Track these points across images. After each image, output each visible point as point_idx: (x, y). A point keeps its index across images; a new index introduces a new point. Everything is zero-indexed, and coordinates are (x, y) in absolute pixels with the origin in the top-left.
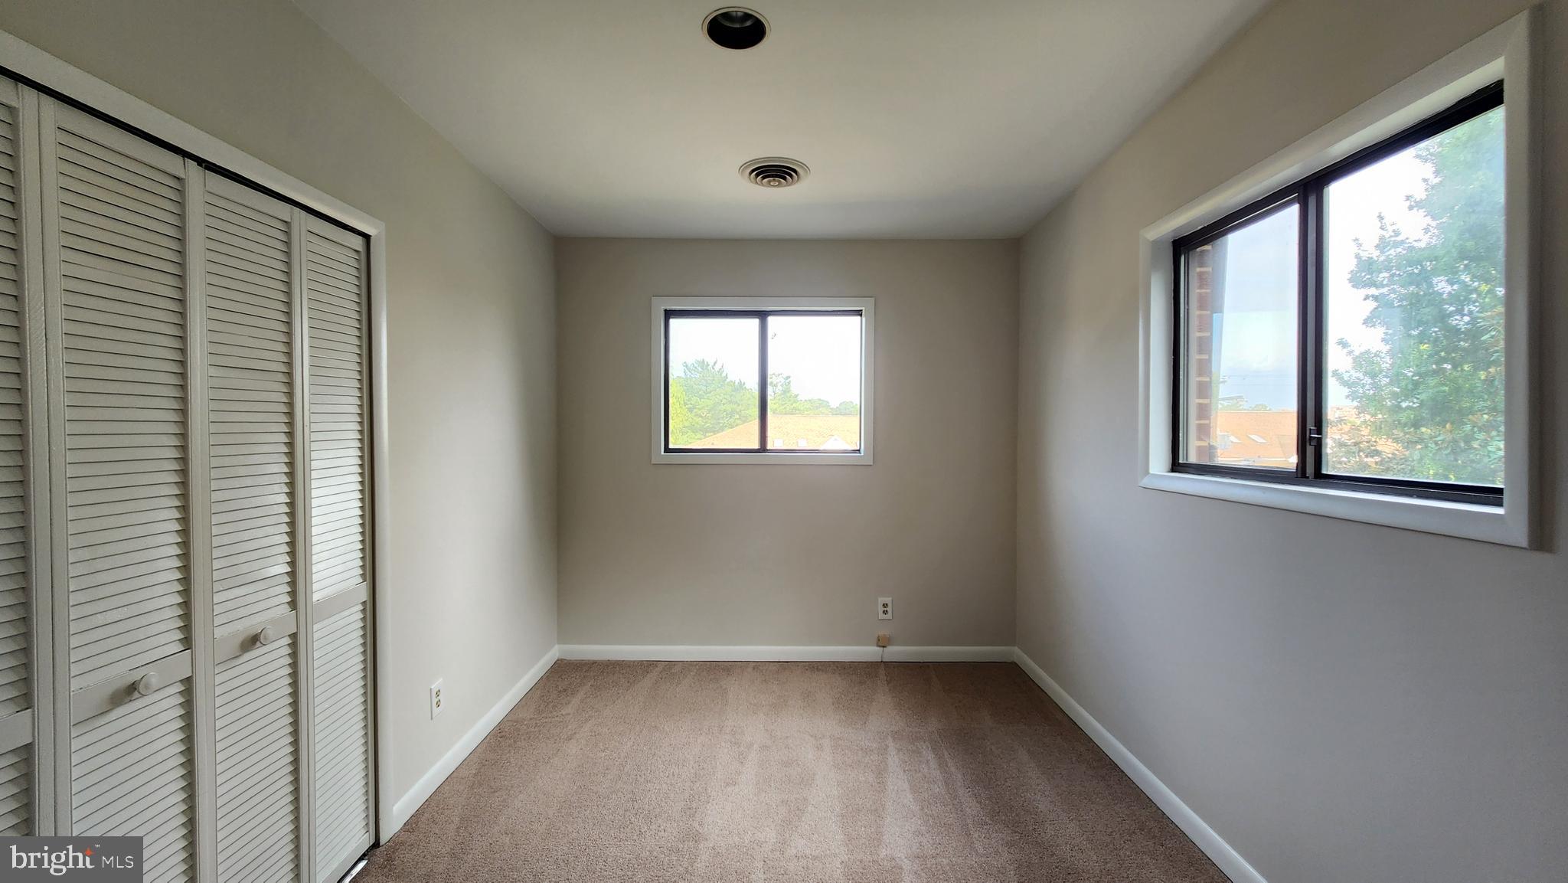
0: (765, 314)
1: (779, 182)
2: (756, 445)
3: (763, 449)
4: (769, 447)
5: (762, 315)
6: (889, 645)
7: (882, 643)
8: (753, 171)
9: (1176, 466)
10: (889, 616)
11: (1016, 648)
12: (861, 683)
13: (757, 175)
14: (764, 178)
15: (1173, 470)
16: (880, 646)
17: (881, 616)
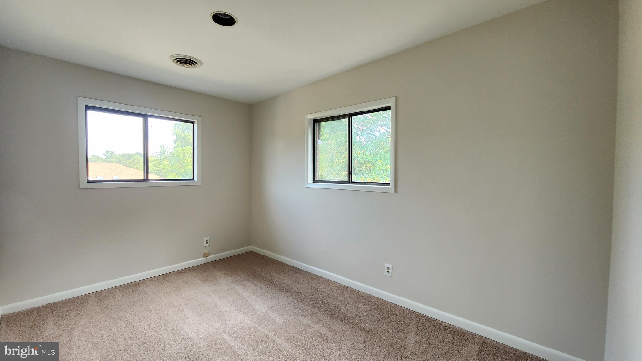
0: (148, 116)
1: (188, 66)
2: (142, 178)
3: (146, 179)
4: (150, 178)
5: (145, 117)
6: (209, 256)
7: (205, 255)
8: (176, 59)
9: (314, 181)
10: (208, 244)
11: (252, 246)
12: (206, 272)
13: (178, 61)
14: (181, 63)
15: (313, 182)
16: (205, 257)
17: (206, 245)
